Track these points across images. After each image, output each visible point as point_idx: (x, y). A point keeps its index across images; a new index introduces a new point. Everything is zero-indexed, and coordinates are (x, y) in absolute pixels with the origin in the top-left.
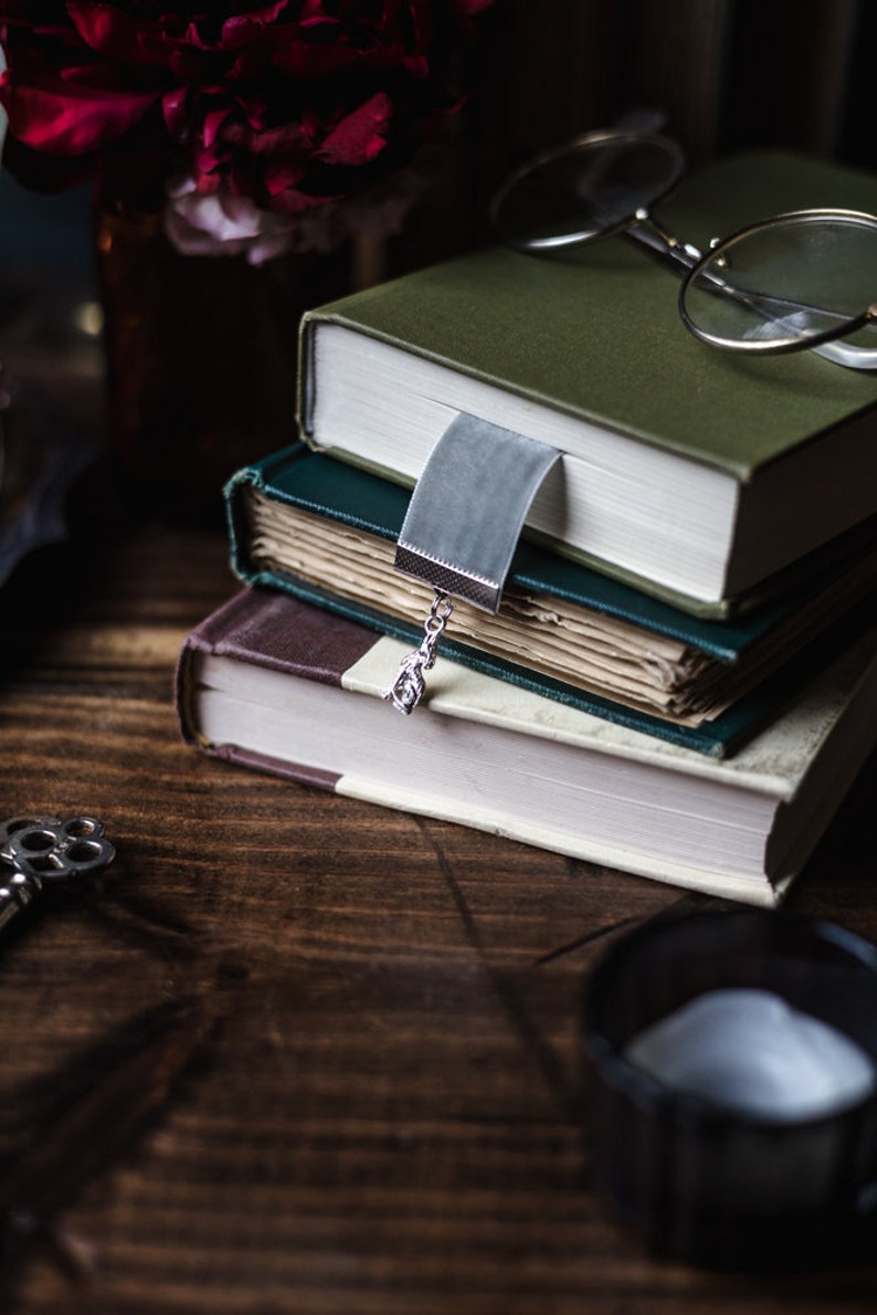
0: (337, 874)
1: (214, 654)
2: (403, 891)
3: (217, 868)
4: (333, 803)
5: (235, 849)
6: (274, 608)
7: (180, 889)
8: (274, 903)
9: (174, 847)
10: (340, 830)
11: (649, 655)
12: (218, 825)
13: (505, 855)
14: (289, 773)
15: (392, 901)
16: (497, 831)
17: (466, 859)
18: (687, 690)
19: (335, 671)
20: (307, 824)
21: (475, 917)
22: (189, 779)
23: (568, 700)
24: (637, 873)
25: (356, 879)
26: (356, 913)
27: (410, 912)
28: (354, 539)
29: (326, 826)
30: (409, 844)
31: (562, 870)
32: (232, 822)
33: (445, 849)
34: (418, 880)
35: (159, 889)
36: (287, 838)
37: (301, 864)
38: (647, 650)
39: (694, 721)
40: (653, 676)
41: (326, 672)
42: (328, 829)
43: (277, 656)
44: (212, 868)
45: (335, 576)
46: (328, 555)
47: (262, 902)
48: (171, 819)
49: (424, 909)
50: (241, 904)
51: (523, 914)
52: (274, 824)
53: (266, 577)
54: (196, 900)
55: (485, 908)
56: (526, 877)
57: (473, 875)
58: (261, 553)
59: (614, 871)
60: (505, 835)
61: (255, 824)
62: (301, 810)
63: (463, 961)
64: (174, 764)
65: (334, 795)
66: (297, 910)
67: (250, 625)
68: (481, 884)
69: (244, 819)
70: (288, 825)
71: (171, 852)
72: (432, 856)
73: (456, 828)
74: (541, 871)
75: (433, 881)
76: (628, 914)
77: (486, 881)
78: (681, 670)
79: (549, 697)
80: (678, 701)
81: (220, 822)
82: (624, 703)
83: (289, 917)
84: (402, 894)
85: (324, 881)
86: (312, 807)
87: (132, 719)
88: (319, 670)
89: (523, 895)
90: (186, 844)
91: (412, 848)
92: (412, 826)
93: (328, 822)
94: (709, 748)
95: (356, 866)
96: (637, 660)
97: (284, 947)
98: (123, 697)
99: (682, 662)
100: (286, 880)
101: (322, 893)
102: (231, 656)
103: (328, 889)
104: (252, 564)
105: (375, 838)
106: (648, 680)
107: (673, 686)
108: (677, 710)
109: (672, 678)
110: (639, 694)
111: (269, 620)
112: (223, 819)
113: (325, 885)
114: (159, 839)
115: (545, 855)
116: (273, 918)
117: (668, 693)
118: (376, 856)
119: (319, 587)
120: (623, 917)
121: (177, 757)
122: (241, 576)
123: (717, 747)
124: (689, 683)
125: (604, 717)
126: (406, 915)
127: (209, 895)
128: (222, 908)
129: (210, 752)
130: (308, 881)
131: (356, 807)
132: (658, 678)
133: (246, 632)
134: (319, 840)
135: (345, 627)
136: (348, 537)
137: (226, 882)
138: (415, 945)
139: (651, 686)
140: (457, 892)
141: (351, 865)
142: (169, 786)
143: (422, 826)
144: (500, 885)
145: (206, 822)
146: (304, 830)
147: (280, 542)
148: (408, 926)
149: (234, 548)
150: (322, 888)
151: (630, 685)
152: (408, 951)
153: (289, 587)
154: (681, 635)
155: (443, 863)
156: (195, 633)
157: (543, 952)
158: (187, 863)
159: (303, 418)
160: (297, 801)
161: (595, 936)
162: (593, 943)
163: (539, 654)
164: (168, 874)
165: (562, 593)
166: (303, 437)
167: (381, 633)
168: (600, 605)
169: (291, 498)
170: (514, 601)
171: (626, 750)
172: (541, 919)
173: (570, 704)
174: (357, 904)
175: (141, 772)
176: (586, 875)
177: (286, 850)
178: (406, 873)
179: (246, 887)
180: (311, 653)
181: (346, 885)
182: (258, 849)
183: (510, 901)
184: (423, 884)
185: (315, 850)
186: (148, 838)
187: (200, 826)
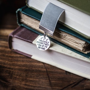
0: (31, 73)
1: (14, 37)
2: (40, 76)
3: (13, 71)
4: (31, 60)
5: (16, 67)
6: (23, 30)
7: (7, 74)
8: (21, 77)
10: (32, 65)
11: (80, 43)
13: (56, 70)
14: (25, 55)
15: (39, 78)
17: (50, 71)
19: (32, 41)
20: (27, 63)
21: (51, 81)
22: (10, 55)
25: (33, 73)
27: (41, 80)
29: (30, 64)
30: (42, 68)
32: (16, 63)
33: (47, 69)
35: (3, 74)
36: (24, 66)
37: (25, 70)
39: (86, 53)
40: (80, 45)
41: (30, 41)
43: (23, 38)
45: (32, 25)
46: (31, 22)
47: (19, 77)
48: (7, 62)
49: (43, 79)
50: (16, 77)
51: (59, 81)
52: (22, 63)
53: (22, 25)
54: (9, 76)
55: (53, 80)
56: (59, 74)
57: (51, 73)
58: (22, 21)
59: (73, 74)
60: (56, 67)
61: (19, 63)
62: (26, 61)
63: (49, 89)
64: (8, 52)
65: (31, 58)
67: (19, 33)
70: (24, 63)
71: (6, 68)
72: (45, 70)
74: (62, 73)
76: (75, 82)
77: (53, 75)
78: (85, 45)
81: (14, 63)
83: (23, 80)
86: (28, 60)
87: (3, 45)
88: (29, 41)
89: (59, 78)
90: (8, 66)
92: (42, 64)
94: (89, 57)
96: (78, 43)
97: (22, 86)
98: (2, 41)
99: (85, 44)
100: (23, 73)
101: (28, 76)
102: (16, 37)
103: (29, 75)
104: (21, 23)
105: (37, 66)
108: (84, 51)
109: (83, 46)
111: (22, 32)
115: (62, 70)
116: (21, 80)
117: (83, 48)
118: (37, 69)
119: (30, 27)
121: (9, 51)
122: (19, 25)
124: (86, 47)
125: (72, 51)
128: (13, 78)
129: (13, 51)
130: (26, 74)
131: (34, 61)
134: (28, 66)
135: (34, 33)
136: (34, 20)
137: (14, 73)
138: (42, 86)
139: (80, 47)
140: (49, 76)
141: (33, 71)
142: (7, 56)
143: (44, 64)
144: (55, 75)
146: (26, 64)
147: (24, 20)
148: (41, 82)
149: (18, 20)
151: (76, 46)
152: (41, 87)
153: (26, 27)
154: (85, 40)
155: (47, 71)
156: (11, 34)
157: (61, 88)
158: (8, 70)
159: (27, 2)
160: (25, 59)
161: (69, 85)
162: (69, 87)
163: (63, 40)
164: (5, 72)
165: (67, 32)
166: (27, 5)
167: (39, 35)
168: (73, 34)
169: (26, 14)
170: (59, 32)
171: (75, 57)
172: (61, 82)
173: (67, 48)
174: (33, 78)
175: (3, 53)
176: (68, 74)
177: (23, 68)
178: (41, 73)
179: (17, 74)
180: (28, 38)
181: (32, 75)
182: (19, 68)
183: (57, 78)
184: (44, 75)
185: (28, 68)
186: (3, 65)
187: (11, 63)
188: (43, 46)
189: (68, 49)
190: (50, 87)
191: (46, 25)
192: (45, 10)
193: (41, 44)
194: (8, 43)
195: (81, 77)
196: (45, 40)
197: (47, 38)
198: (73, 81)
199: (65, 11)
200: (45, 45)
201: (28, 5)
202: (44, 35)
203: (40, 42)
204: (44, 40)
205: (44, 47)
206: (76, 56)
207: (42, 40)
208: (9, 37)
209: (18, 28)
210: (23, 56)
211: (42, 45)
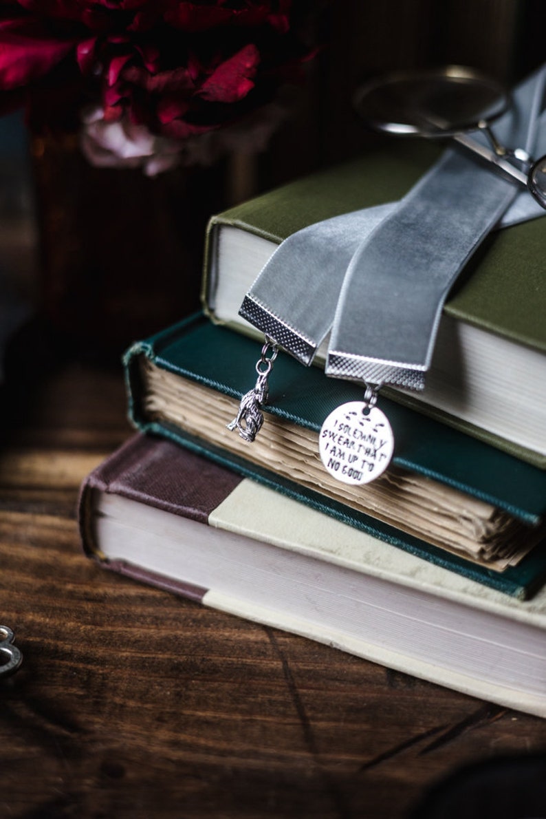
0: (200, 680)
1: (108, 492)
2: (254, 697)
3: (105, 671)
4: (200, 614)
5: (121, 654)
6: (158, 453)
7: (74, 690)
8: (149, 706)
9: (72, 650)
10: (205, 639)
11: (465, 513)
12: (107, 631)
13: (337, 666)
14: (166, 586)
15: (244, 706)
16: (331, 644)
17: (306, 668)
18: (494, 541)
19: (204, 511)
20: (179, 632)
21: (312, 723)
22: (87, 589)
23: (396, 543)
24: (445, 685)
25: (216, 684)
26: (215, 717)
27: (259, 718)
28: (225, 403)
29: (194, 635)
30: (262, 654)
31: (384, 680)
32: (120, 629)
33: (289, 659)
34: (268, 687)
35: (56, 691)
36: (162, 645)
37: (172, 670)
38: (462, 508)
39: (500, 566)
40: (467, 529)
41: (196, 512)
42: (196, 637)
43: (157, 496)
44: (101, 672)
45: (210, 429)
46: (205, 413)
47: (140, 705)
48: (71, 624)
49: (270, 715)
50: (122, 706)
51: (353, 721)
52: (152, 631)
53: (156, 428)
54: (87, 701)
55: (320, 715)
56: (354, 686)
57: (311, 683)
58: (152, 407)
59: (425, 682)
60: (338, 647)
61: (138, 632)
62: (175, 619)
63: (302, 766)
64: (75, 575)
65: (201, 606)
66: (168, 713)
67: (138, 468)
68: (318, 692)
69: (129, 627)
70: (164, 633)
71: (68, 655)
72: (277, 664)
73: (299, 640)
74: (366, 681)
75: (278, 689)
76: (436, 723)
77: (322, 689)
78: (491, 526)
79: (381, 539)
80: (487, 550)
81: (110, 629)
82: (442, 548)
83: (160, 720)
84: (253, 700)
85: (190, 686)
86: (183, 617)
87: (47, 534)
88: (191, 510)
89: (351, 704)
90: (81, 649)
91: (262, 657)
92: (263, 636)
93: (196, 631)
94: (513, 590)
95: (217, 672)
96: (455, 516)
97: (155, 748)
98: (41, 513)
99: (492, 520)
100: (160, 684)
101: (188, 697)
102: (122, 494)
103: (193, 694)
104: (146, 416)
105: (233, 647)
106: (463, 532)
107: (483, 538)
108: (487, 557)
109: (483, 532)
110: (455, 543)
111: (153, 464)
112: (112, 626)
113: (191, 690)
114: (60, 643)
115: (370, 666)
116: (148, 720)
117: (480, 543)
118: (233, 663)
119: (197, 438)
120: (432, 725)
121: (79, 568)
122: (136, 425)
123: (520, 591)
124: (497, 536)
125: (427, 559)
126: (255, 720)
127: (97, 697)
128: (107, 709)
129: (105, 565)
130: (177, 686)
131: (219, 617)
132: (471, 531)
133: (134, 475)
134: (188, 647)
135: (214, 470)
136: (221, 401)
137: (112, 684)
138: (262, 750)
139: (466, 537)
140: (297, 698)
141: (212, 672)
142: (71, 595)
143: (271, 636)
144: (332, 693)
145: (99, 629)
146: (176, 637)
147: (167, 401)
148: (256, 731)
149: (131, 403)
150: (189, 693)
151: (447, 535)
152: (256, 755)
153: (174, 436)
154: (492, 499)
155: (287, 671)
156: (93, 474)
157: (367, 758)
158: (81, 666)
160: (171, 611)
162: (408, 750)
164: (65, 676)
167: (243, 477)
169: (176, 368)
171: (438, 590)
172: (365, 727)
173: (398, 546)
174: (217, 708)
175: (50, 581)
176: (402, 685)
177: (161, 656)
178: (256, 680)
179: (127, 691)
180: (185, 494)
181: (208, 690)
182: (139, 655)
183: (341, 709)
184: (270, 691)
185: (185, 657)
186: (52, 642)
187: (94, 632)
189: (405, 549)
190: (308, 755)
194: (74, 524)
195: (468, 702)
198: (430, 719)
206: (439, 584)
208: (80, 496)
209: (128, 443)
210: (158, 594)
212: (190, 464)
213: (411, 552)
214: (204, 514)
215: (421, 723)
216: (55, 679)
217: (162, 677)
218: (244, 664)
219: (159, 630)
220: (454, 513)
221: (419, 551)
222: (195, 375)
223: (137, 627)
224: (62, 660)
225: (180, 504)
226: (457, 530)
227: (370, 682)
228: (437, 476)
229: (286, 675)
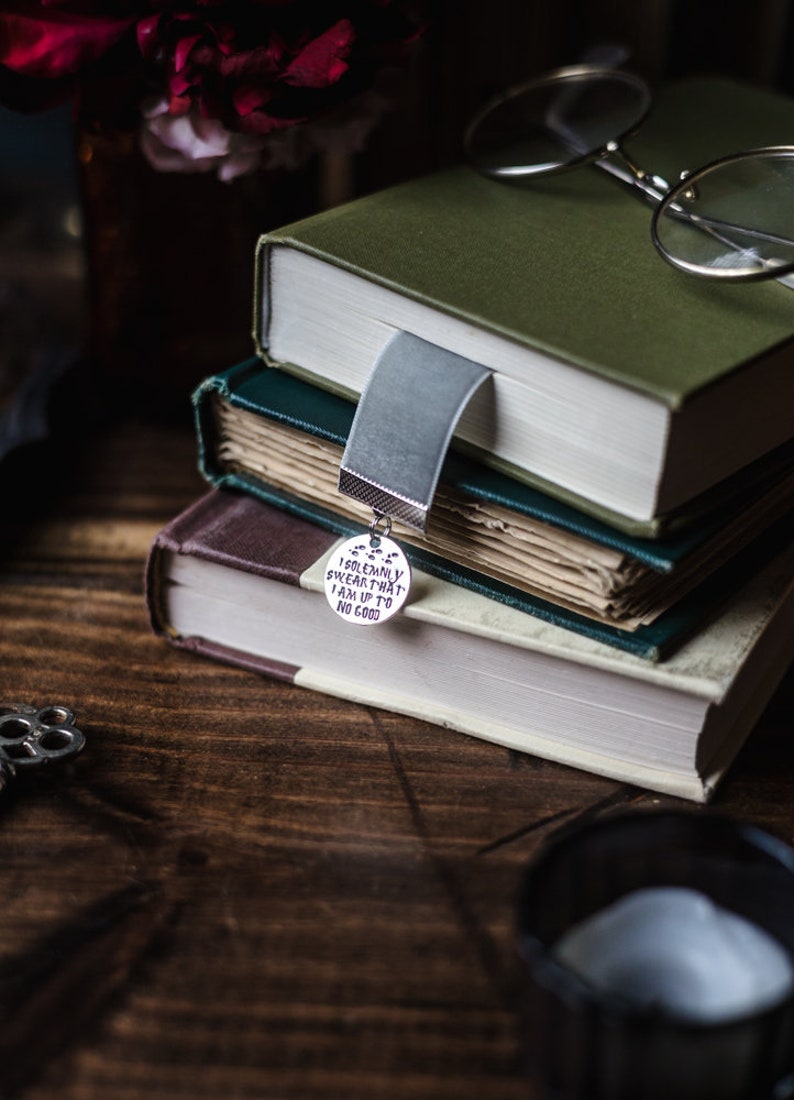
0: (292, 764)
1: (181, 553)
2: (355, 781)
3: (181, 756)
4: (291, 694)
5: (199, 738)
6: (239, 509)
7: (145, 776)
8: (232, 791)
9: (142, 734)
10: (298, 720)
11: (589, 563)
12: (183, 715)
13: (452, 747)
14: (251, 664)
16: (444, 723)
17: (416, 750)
18: (624, 596)
19: (295, 571)
20: (267, 714)
21: (421, 806)
22: (157, 669)
25: (311, 768)
26: (311, 802)
27: (360, 802)
28: (315, 446)
29: (285, 717)
30: (364, 735)
31: (505, 762)
32: (197, 711)
33: (396, 740)
34: (370, 770)
35: (127, 777)
36: (248, 728)
37: (259, 753)
38: (587, 558)
39: (631, 625)
40: (593, 582)
41: (286, 572)
42: (286, 719)
43: (239, 556)
44: (176, 756)
45: (295, 479)
46: (289, 460)
47: (222, 789)
48: (139, 707)
49: (374, 799)
50: (203, 792)
51: (470, 804)
52: (236, 713)
53: (232, 479)
54: (161, 786)
55: (431, 799)
56: (471, 768)
57: (421, 765)
58: (227, 456)
59: (553, 764)
60: (453, 728)
61: (218, 714)
62: (262, 701)
63: (409, 850)
64: (144, 654)
65: (293, 686)
66: (255, 798)
67: (216, 525)
68: (429, 774)
69: (209, 709)
70: (249, 715)
71: (138, 740)
72: (383, 747)
73: (405, 720)
74: (486, 763)
75: (383, 772)
76: (566, 806)
77: (434, 772)
78: (619, 578)
79: (495, 599)
80: (616, 607)
81: (185, 711)
82: (565, 607)
83: (247, 805)
84: (354, 783)
85: (281, 770)
86: (272, 698)
87: (106, 610)
88: (279, 570)
89: (468, 786)
90: (153, 732)
91: (364, 739)
92: (365, 718)
93: (286, 713)
94: (645, 652)
95: (311, 755)
96: (579, 567)
97: (242, 834)
98: (99, 588)
99: (620, 570)
100: (245, 769)
101: (279, 782)
102: (197, 555)
103: (284, 778)
104: (220, 467)
105: (330, 729)
106: (587, 586)
107: (611, 592)
108: (615, 615)
109: (611, 585)
110: (580, 599)
111: (234, 520)
112: (188, 708)
113: (282, 774)
114: (128, 727)
115: (489, 747)
116: (233, 806)
117: (607, 598)
118: (330, 746)
119: (281, 490)
120: (560, 808)
121: (147, 647)
122: (208, 478)
123: (653, 651)
124: (627, 589)
125: (547, 619)
126: (357, 805)
127: (174, 782)
128: (184, 795)
129: (177, 643)
130: (266, 770)
131: (314, 698)
132: (597, 585)
133: (212, 533)
135: (305, 528)
136: (308, 444)
137: (189, 769)
138: (365, 834)
139: (591, 592)
140: (405, 783)
141: (306, 755)
142: (139, 676)
143: (374, 717)
144: (445, 776)
145: (172, 711)
146: (264, 720)
147: (245, 447)
148: (358, 815)
149: (202, 452)
151: (570, 591)
153: (254, 489)
154: (619, 545)
155: (393, 754)
156: (162, 534)
157: (485, 842)
158: (153, 750)
159: (259, 335)
160: (258, 692)
161: (534, 827)
162: (532, 834)
163: (486, 559)
164: (135, 761)
165: (508, 502)
166: (259, 353)
167: (338, 535)
168: (544, 515)
169: (256, 407)
170: (463, 508)
171: (566, 652)
172: (484, 810)
173: (515, 606)
174: (312, 793)
175: (113, 662)
176: (527, 767)
177: (246, 739)
178: (358, 763)
179: (207, 775)
180: (272, 553)
181: (302, 774)
182: (220, 738)
183: (456, 791)
184: (374, 774)
185: (273, 740)
186: (118, 726)
187: (167, 715)
188: (369, 596)
189: (522, 609)
190: (417, 839)
191: (383, 465)
192: (376, 376)
193: (354, 588)
195: (603, 784)
196: (378, 563)
197: (388, 546)
198: (559, 802)
199: (496, 376)
200: (376, 592)
201: (265, 351)
202: (371, 531)
203: (349, 571)
204: (370, 562)
205: (372, 604)
206: (567, 646)
207: (362, 558)
209: (203, 500)
211: (359, 590)
212: (278, 521)
213: (529, 613)
214: (295, 574)
215: (548, 806)
216: (123, 765)
217: (248, 761)
218: (343, 747)
219: (244, 711)
220: (577, 564)
221: (539, 610)
222: (277, 414)
223: (218, 709)
224: (131, 744)
225: (268, 564)
226: (581, 585)
227: (490, 765)
228: (557, 520)
229: (392, 757)
